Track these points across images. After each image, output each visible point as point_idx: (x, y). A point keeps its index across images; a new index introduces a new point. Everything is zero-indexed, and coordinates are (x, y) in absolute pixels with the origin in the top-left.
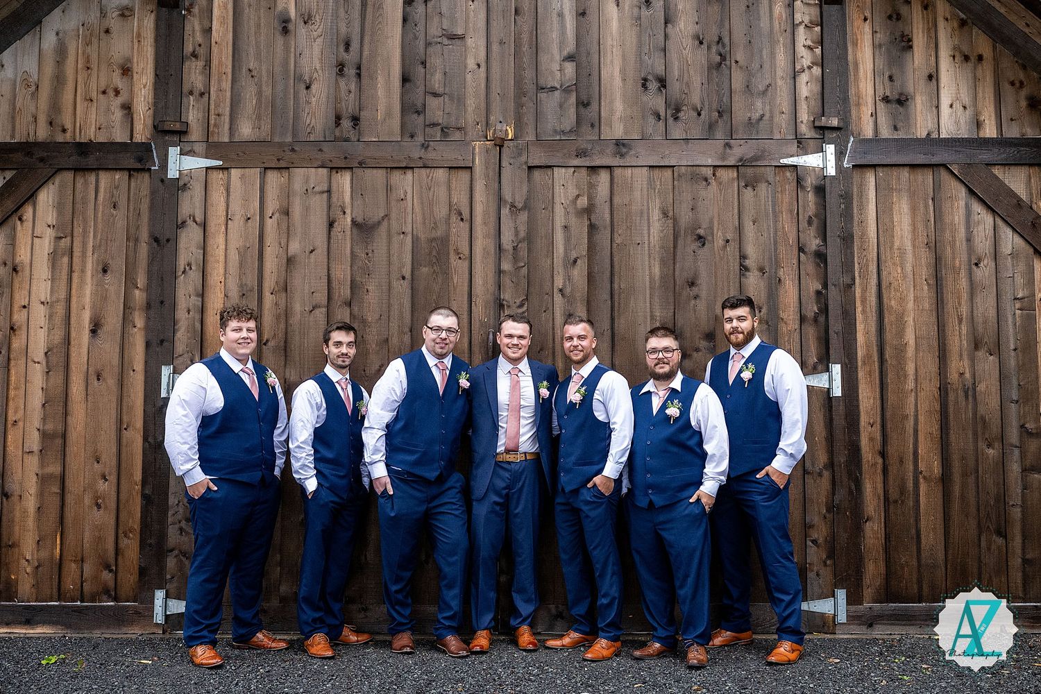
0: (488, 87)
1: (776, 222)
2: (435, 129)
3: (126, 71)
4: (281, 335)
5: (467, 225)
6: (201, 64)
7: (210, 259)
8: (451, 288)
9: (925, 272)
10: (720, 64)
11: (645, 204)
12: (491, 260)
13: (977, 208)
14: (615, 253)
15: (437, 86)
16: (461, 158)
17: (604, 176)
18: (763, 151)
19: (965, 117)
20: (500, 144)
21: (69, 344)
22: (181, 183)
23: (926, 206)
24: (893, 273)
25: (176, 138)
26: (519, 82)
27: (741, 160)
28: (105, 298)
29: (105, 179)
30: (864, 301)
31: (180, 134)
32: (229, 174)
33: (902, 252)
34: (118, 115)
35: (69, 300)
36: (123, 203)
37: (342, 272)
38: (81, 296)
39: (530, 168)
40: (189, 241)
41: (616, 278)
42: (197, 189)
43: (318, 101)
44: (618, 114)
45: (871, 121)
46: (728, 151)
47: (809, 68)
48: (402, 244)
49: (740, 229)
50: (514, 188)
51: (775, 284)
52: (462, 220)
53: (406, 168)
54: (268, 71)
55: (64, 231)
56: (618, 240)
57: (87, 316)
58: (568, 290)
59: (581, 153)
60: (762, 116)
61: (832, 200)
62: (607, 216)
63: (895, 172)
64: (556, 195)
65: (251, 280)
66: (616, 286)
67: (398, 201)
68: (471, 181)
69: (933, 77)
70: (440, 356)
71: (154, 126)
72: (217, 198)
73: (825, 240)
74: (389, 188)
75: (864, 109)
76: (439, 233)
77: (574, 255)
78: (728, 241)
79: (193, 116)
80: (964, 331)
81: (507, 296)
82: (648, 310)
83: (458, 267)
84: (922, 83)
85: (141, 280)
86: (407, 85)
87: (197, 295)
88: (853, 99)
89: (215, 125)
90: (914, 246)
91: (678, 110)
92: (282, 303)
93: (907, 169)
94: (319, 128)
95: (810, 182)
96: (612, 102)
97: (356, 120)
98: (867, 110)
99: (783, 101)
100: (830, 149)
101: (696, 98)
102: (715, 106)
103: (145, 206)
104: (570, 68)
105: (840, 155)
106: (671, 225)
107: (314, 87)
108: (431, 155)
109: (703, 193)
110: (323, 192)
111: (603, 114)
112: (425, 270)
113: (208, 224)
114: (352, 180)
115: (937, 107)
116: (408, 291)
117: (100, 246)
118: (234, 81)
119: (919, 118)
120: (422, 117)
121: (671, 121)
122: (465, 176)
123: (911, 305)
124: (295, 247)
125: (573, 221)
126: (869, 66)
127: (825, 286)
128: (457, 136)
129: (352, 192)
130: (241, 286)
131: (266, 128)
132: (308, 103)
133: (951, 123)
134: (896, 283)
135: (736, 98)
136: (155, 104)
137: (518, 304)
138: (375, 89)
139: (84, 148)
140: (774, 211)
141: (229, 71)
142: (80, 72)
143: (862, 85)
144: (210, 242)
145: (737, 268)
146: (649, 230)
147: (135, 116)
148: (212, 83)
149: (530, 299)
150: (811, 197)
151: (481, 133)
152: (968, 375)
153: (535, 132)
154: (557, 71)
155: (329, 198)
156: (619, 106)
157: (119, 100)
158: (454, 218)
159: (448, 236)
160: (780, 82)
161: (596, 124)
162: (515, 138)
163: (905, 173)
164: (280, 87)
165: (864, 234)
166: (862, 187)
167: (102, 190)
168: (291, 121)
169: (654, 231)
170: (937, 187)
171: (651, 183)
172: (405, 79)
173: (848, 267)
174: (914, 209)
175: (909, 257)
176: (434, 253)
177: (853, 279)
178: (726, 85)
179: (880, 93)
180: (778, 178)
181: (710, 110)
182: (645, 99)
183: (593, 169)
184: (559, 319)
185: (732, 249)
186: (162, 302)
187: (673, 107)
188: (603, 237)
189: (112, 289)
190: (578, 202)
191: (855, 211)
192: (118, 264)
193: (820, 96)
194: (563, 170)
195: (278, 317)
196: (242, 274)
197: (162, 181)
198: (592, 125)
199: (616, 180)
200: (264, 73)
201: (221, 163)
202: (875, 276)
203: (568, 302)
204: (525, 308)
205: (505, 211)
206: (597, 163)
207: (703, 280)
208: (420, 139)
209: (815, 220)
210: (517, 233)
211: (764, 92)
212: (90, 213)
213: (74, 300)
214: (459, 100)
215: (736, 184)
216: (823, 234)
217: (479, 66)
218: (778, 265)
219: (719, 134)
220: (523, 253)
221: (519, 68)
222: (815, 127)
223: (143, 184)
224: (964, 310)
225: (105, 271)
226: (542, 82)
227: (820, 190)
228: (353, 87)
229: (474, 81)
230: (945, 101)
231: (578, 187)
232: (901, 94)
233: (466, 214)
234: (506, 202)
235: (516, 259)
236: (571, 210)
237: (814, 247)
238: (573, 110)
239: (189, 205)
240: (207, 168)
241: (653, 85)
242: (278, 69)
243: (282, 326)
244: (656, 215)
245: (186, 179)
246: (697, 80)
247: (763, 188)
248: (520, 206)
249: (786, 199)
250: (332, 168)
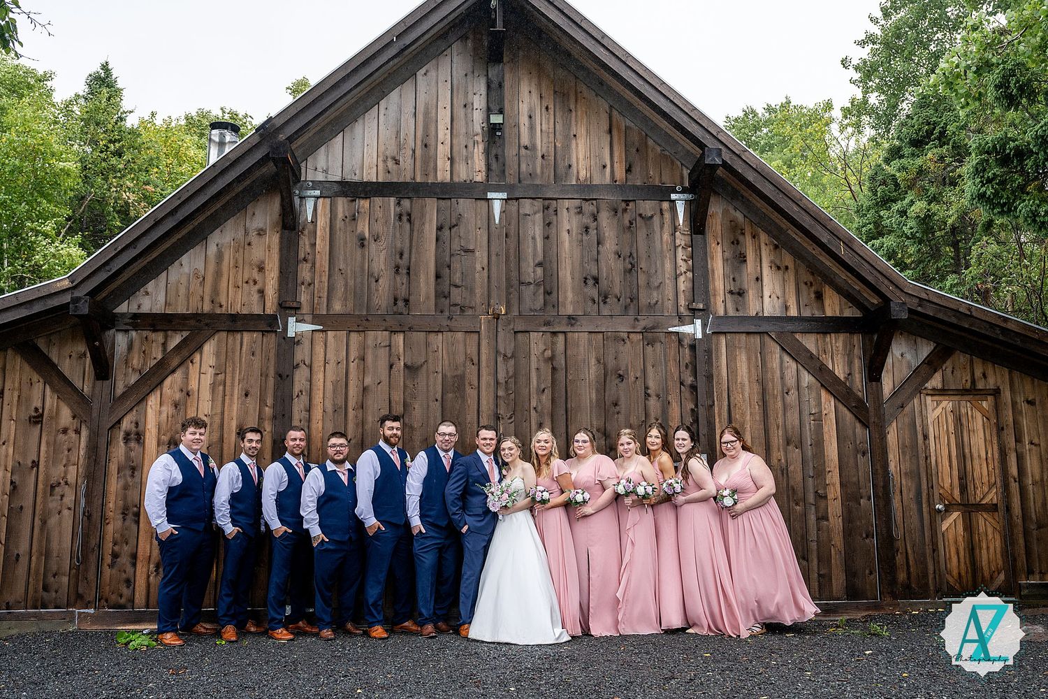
0: (489, 281)
1: (666, 366)
2: (456, 308)
3: (261, 269)
4: (359, 436)
5: (477, 367)
6: (309, 265)
7: (314, 388)
8: (467, 407)
9: (756, 398)
10: (631, 269)
11: (587, 355)
12: (492, 389)
13: (787, 358)
14: (568, 386)
15: (458, 282)
16: (473, 326)
17: (561, 338)
18: (658, 323)
19: (778, 304)
20: (497, 317)
21: (223, 442)
22: (296, 340)
23: (756, 357)
24: (737, 398)
25: (293, 312)
26: (508, 279)
27: (644, 328)
28: (246, 413)
29: (246, 336)
30: (720, 415)
31: (295, 309)
32: (327, 335)
33: (742, 385)
34: (256, 297)
35: (223, 413)
36: (258, 352)
37: (398, 396)
38: (230, 411)
39: (515, 332)
40: (300, 377)
41: (569, 400)
42: (307, 344)
43: (383, 290)
44: (569, 300)
45: (723, 305)
46: (636, 322)
47: (685, 273)
48: (435, 378)
49: (644, 371)
50: (506, 344)
51: (666, 405)
52: (473, 364)
53: (438, 331)
54: (351, 270)
55: (220, 370)
56: (570, 377)
57: (234, 424)
58: (539, 409)
59: (547, 324)
60: (657, 301)
61: (699, 352)
62: (563, 362)
63: (737, 336)
64: (532, 350)
65: (340, 401)
66: (569, 406)
67: (433, 352)
68: (479, 340)
69: (759, 279)
70: (446, 451)
71: (279, 304)
72: (319, 349)
73: (696, 378)
74: (427, 344)
75: (718, 297)
76: (459, 372)
77: (543, 386)
78: (637, 378)
79: (304, 298)
80: (780, 434)
81: (501, 411)
82: (589, 421)
83: (471, 393)
84: (753, 282)
85: (270, 401)
86: (439, 280)
87: (306, 411)
88: (711, 292)
89: (318, 304)
90: (749, 381)
91: (606, 297)
92: (360, 415)
93: (744, 335)
94: (384, 306)
95: (686, 342)
96: (565, 292)
97: (407, 301)
98: (720, 299)
99: (669, 292)
100: (698, 322)
101: (617, 290)
102: (628, 295)
103: (272, 355)
104: (539, 271)
105: (704, 326)
106: (602, 368)
107: (380, 280)
108: (453, 324)
109: (621, 348)
110: (386, 346)
111: (560, 300)
112: (450, 395)
113: (313, 365)
114: (404, 339)
115: (762, 297)
116: (440, 409)
117: (244, 379)
118: (330, 276)
119: (751, 304)
120: (448, 301)
121: (601, 303)
122: (476, 336)
123: (748, 418)
124: (368, 381)
125: (542, 364)
126: (721, 271)
127: (696, 406)
128: (470, 312)
129: (404, 346)
130: (334, 405)
131: (350, 305)
132: (377, 290)
133: (770, 307)
134: (739, 405)
135: (641, 290)
136: (280, 290)
137: (508, 417)
138: (419, 282)
139: (234, 318)
140: (665, 359)
141: (327, 269)
142: (231, 269)
143: (717, 284)
144: (314, 377)
145: (643, 395)
146: (589, 371)
147: (266, 297)
148: (316, 278)
149: (516, 413)
150: (687, 351)
151: (485, 310)
152: (783, 461)
153: (518, 310)
154: (531, 272)
155: (390, 350)
156: (570, 295)
157: (257, 287)
158: (468, 363)
159: (464, 374)
160: (667, 281)
161: (556, 305)
162: (506, 314)
163: (743, 337)
164: (358, 280)
165: (719, 374)
166: (718, 344)
167: (245, 343)
168: (366, 301)
169: (592, 372)
170: (763, 345)
171: (590, 341)
172: (438, 276)
173: (710, 394)
174: (749, 359)
175: (747, 388)
176: (456, 385)
177: (714, 402)
178: (635, 282)
179: (728, 288)
180: (667, 340)
181: (625, 298)
182: (586, 290)
183: (554, 333)
184: (534, 426)
185: (640, 383)
186: (283, 415)
187: (603, 295)
188: (561, 375)
189: (251, 407)
190: (545, 354)
191: (714, 360)
192: (255, 391)
193: (692, 290)
194: (536, 333)
195: (357, 425)
196: (334, 397)
197: (284, 338)
198: (554, 306)
199: (568, 340)
200: (349, 271)
201: (322, 327)
202: (727, 400)
203: (539, 415)
204: (512, 420)
205: (500, 359)
206: (557, 330)
207: (622, 402)
208: (447, 314)
209: (690, 366)
210: (507, 373)
211: (658, 287)
212: (237, 359)
213: (226, 413)
214: (471, 289)
215: (642, 343)
216: (695, 374)
217: (483, 269)
218: (668, 394)
219: (631, 312)
220: (512, 385)
221: (508, 270)
222: (689, 309)
223: (271, 339)
224: (780, 421)
225: (246, 395)
226: (522, 279)
227: (693, 347)
228: (404, 281)
229: (480, 278)
230: (766, 294)
231: (545, 344)
232: (740, 289)
233: (476, 361)
234: (501, 353)
235: (507, 389)
236: (541, 358)
237: (689, 382)
238: (542, 297)
239: (301, 354)
240: (313, 331)
241: (591, 282)
242: (358, 269)
243: (360, 430)
244: (593, 361)
245: (299, 338)
246: (617, 279)
247: (658, 345)
248: (509, 355)
249: (672, 353)
250: (391, 331)
